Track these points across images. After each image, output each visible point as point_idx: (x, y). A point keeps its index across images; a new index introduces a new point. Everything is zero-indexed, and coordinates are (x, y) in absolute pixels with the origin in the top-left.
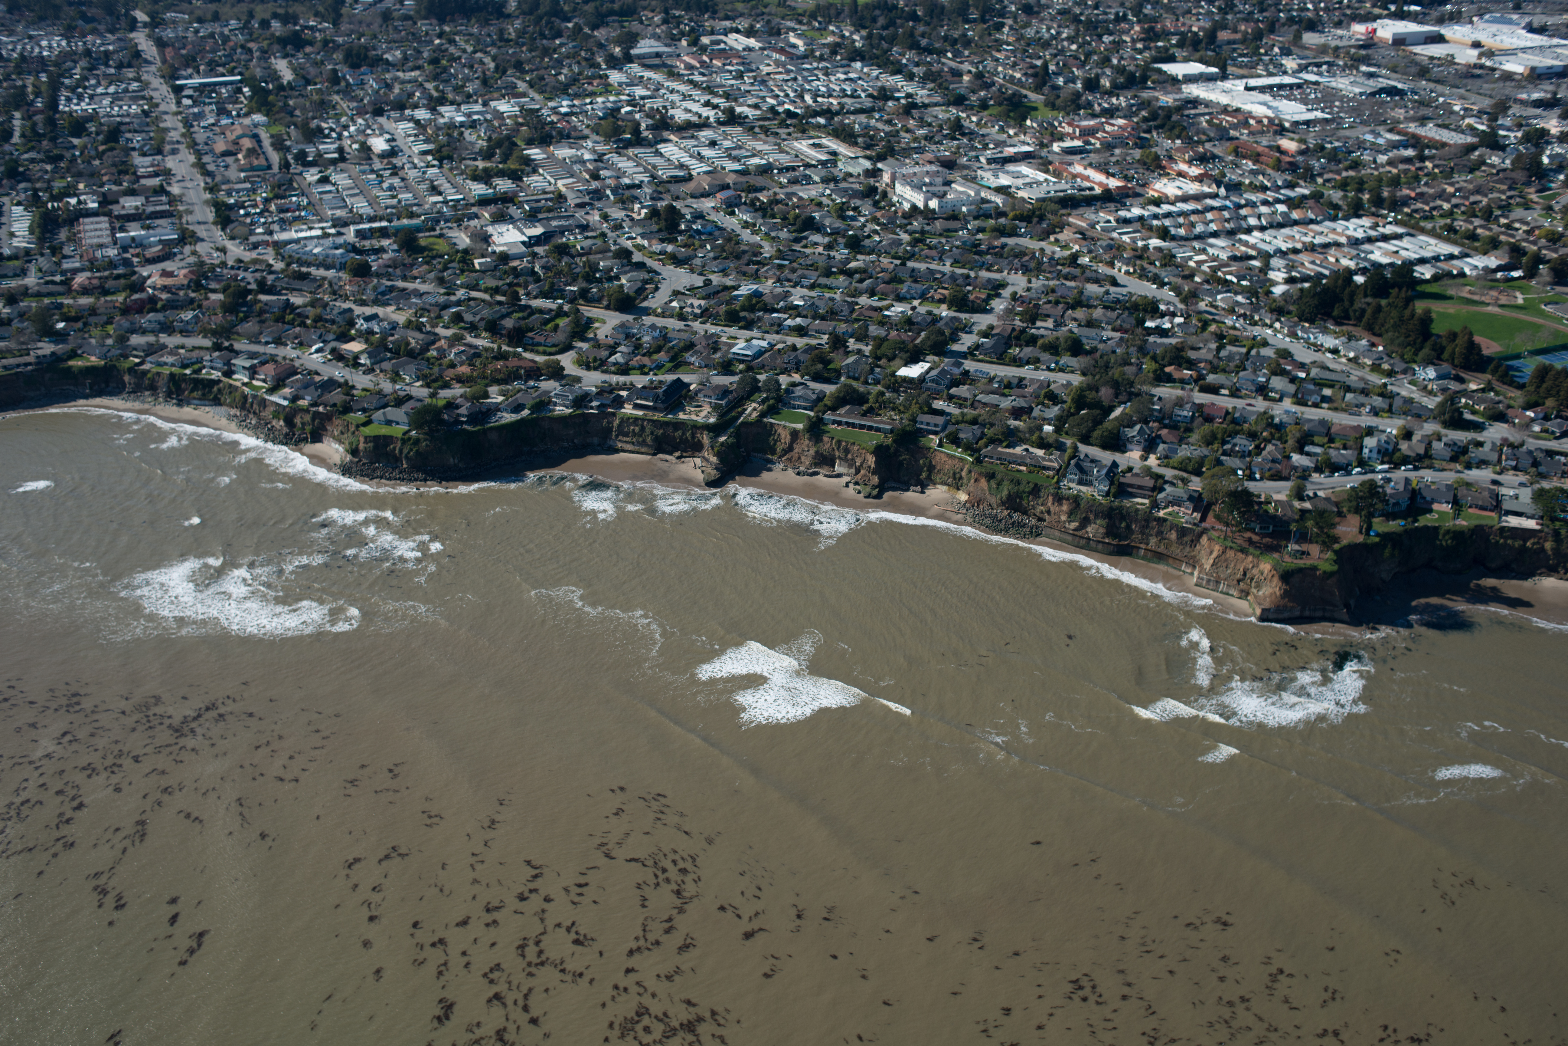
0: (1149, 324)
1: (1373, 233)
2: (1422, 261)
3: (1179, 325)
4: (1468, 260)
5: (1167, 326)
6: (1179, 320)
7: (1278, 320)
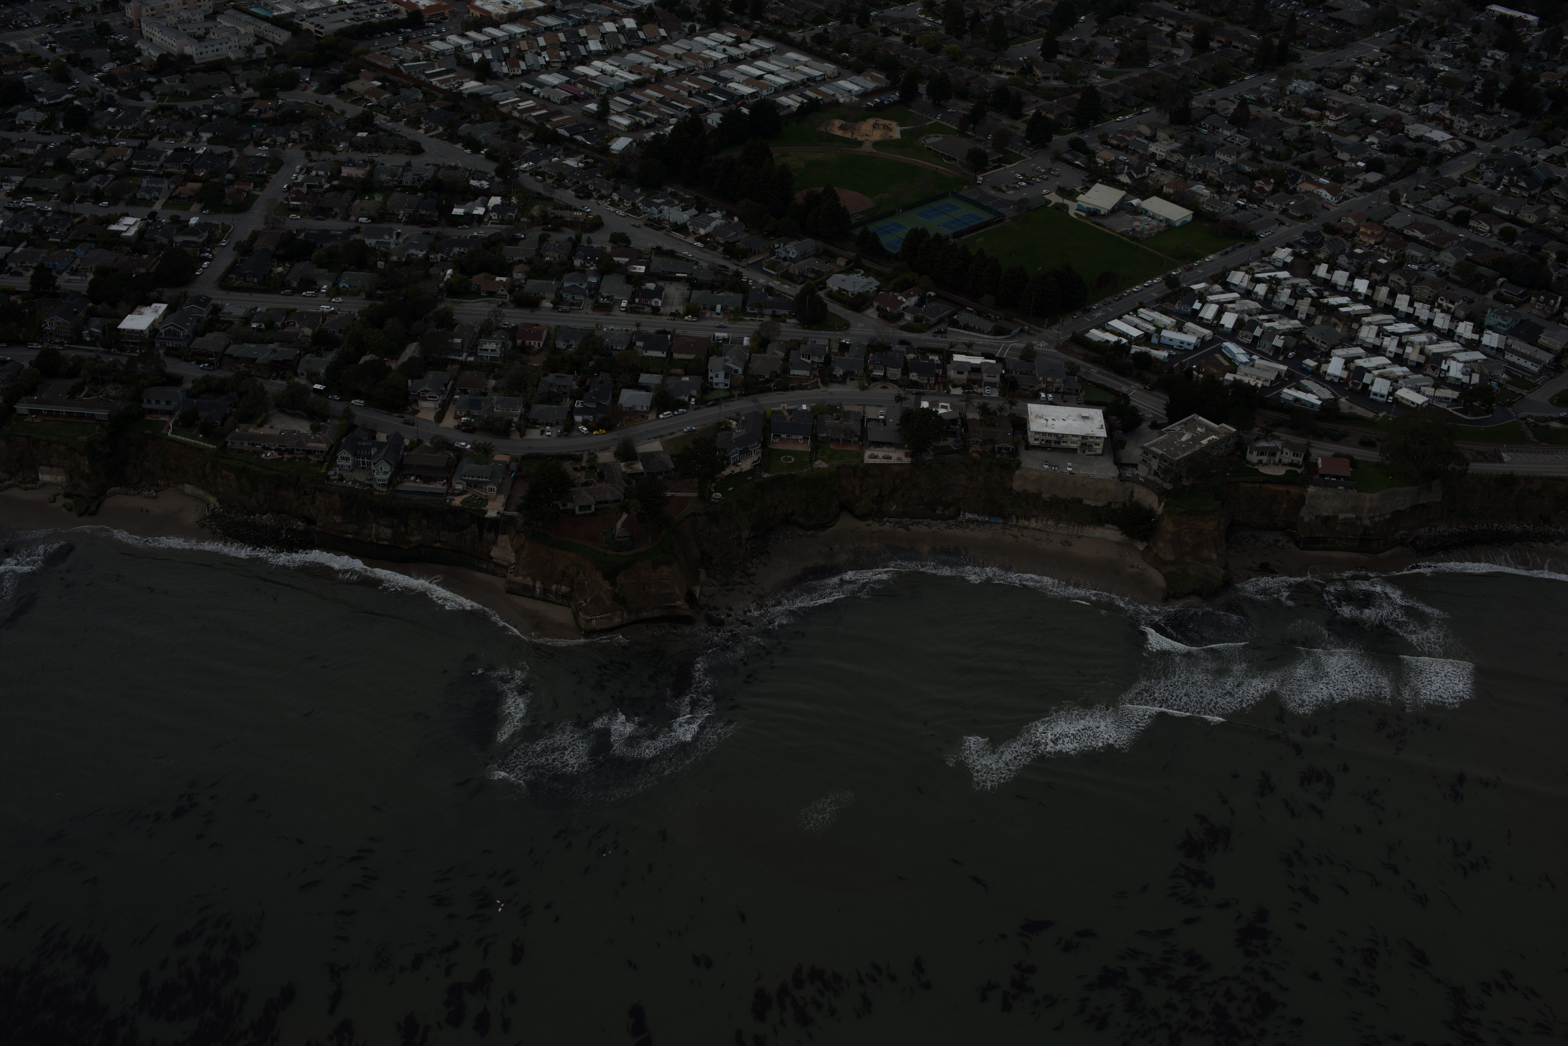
0: (458, 211)
1: (734, 51)
2: (788, 88)
3: (496, 207)
4: (842, 83)
5: (480, 211)
6: (495, 200)
7: (616, 189)
